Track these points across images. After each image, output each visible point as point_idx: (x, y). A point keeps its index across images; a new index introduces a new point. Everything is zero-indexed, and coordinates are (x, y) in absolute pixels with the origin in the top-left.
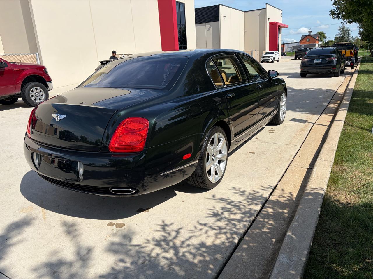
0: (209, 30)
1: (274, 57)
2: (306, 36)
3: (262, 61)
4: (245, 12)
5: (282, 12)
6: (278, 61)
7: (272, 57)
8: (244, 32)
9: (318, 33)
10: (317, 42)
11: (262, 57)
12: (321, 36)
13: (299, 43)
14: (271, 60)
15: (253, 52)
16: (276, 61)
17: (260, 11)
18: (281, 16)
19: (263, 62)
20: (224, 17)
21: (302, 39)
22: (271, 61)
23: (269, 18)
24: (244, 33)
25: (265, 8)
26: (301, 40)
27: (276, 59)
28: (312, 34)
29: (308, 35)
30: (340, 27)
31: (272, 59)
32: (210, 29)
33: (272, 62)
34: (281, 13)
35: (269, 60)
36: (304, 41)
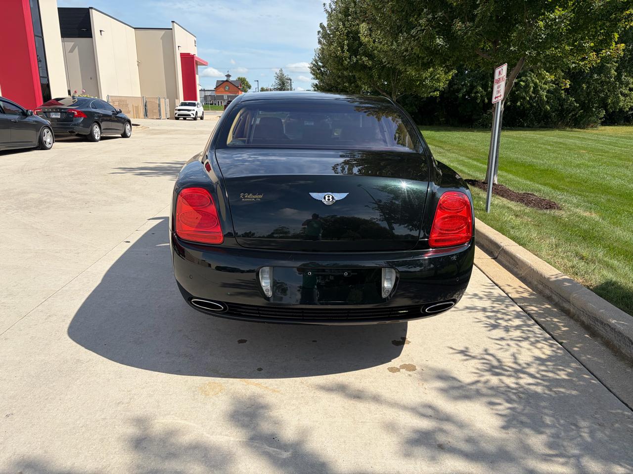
0: (71, 51)
1: (197, 112)
2: (223, 82)
3: (177, 116)
4: (135, 28)
5: (195, 39)
6: (202, 118)
7: (194, 110)
8: (137, 63)
9: (239, 78)
10: (240, 92)
11: (176, 110)
12: (244, 84)
13: (214, 92)
14: (192, 116)
15: (161, 99)
16: (199, 117)
17: (163, 32)
18: (195, 46)
19: (179, 118)
20: (101, 31)
21: (219, 86)
22: (193, 118)
23: (179, 47)
24: (138, 65)
25: (172, 29)
26: (217, 87)
27: (200, 114)
28: (231, 79)
29: (227, 81)
30: (276, 73)
31: (195, 114)
32: (74, 50)
33: (195, 119)
34: (195, 41)
35: (189, 115)
36: (221, 89)
